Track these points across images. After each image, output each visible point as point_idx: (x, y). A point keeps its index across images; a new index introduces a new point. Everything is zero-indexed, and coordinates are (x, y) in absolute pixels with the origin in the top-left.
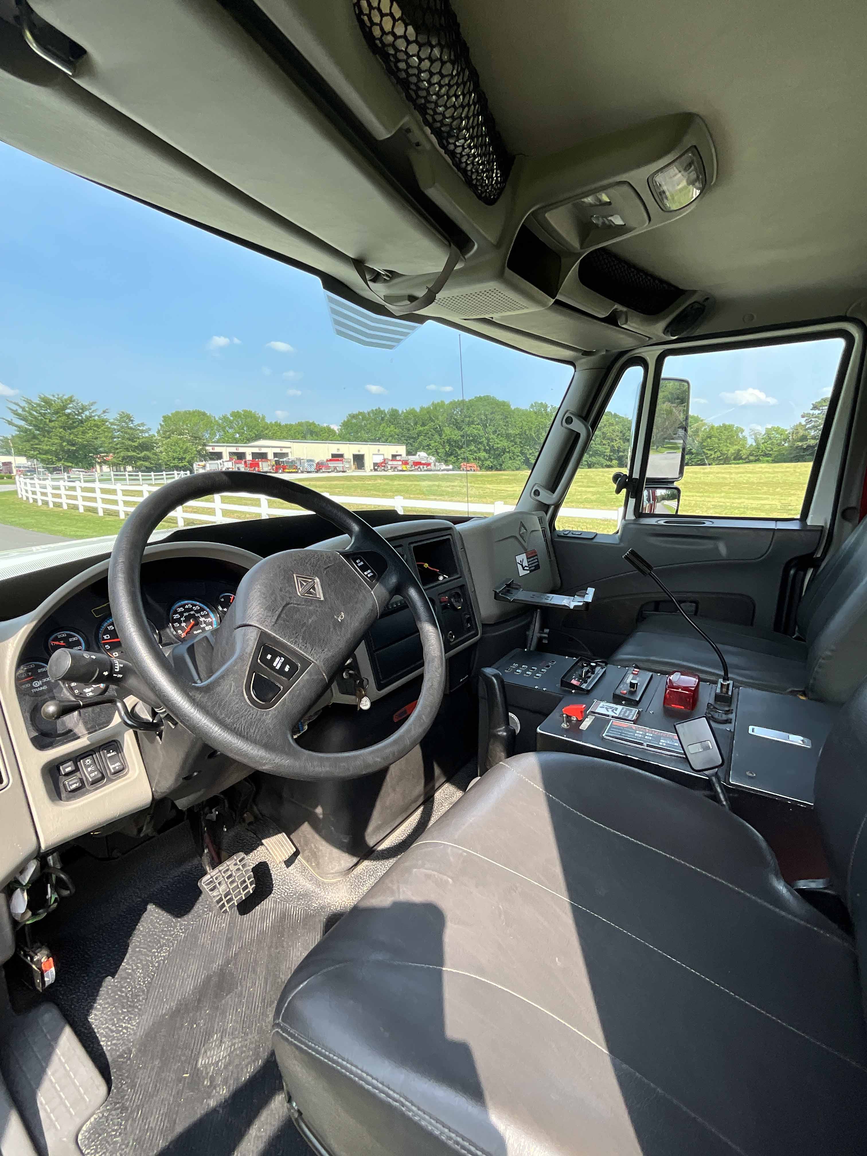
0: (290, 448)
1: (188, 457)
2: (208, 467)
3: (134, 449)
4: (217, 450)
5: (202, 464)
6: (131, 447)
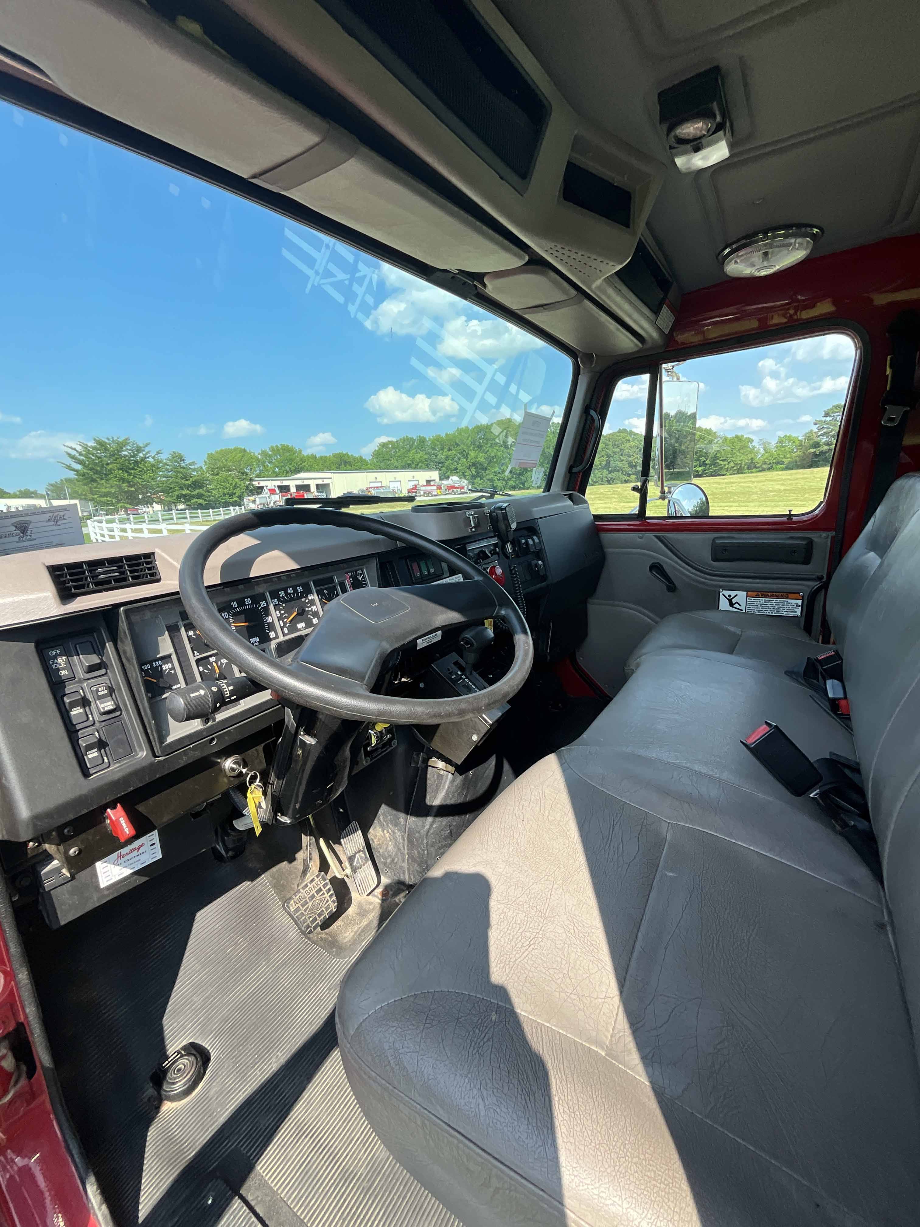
0: (330, 478)
1: (237, 492)
2: (258, 502)
3: (188, 487)
4: (262, 484)
5: (252, 498)
6: (185, 485)
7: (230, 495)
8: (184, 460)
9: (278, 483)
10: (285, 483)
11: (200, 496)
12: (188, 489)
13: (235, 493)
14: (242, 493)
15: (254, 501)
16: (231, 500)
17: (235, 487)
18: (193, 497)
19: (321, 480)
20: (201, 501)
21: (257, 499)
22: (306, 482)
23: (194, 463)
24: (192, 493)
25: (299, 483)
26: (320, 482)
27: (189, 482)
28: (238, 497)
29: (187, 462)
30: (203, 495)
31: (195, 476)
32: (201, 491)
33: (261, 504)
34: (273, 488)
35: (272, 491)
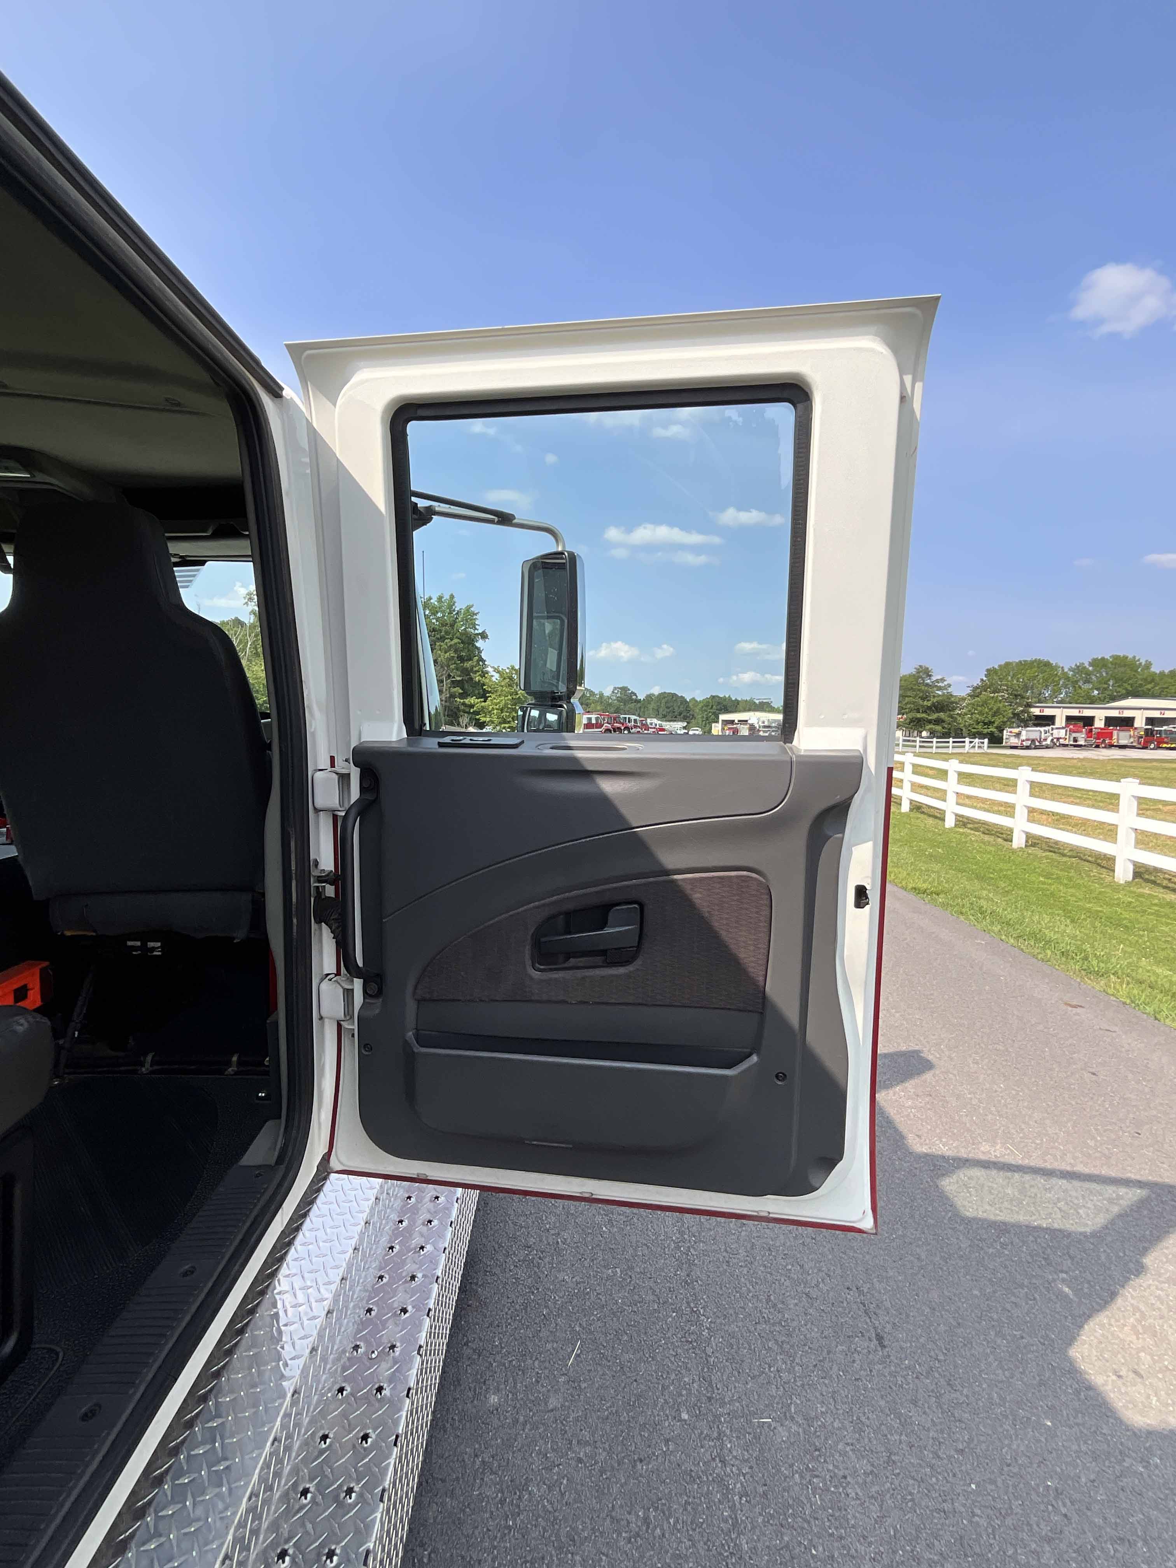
1: (998, 721)
2: (1024, 736)
3: (927, 709)
4: (1047, 712)
5: (1016, 730)
6: (923, 706)
7: (985, 724)
8: (930, 676)
9: (1075, 713)
10: (1087, 713)
11: (938, 721)
12: (925, 712)
13: (994, 722)
14: (1004, 723)
15: (1018, 735)
16: (985, 731)
17: (996, 713)
18: (930, 722)
19: (1159, 712)
20: (938, 728)
21: (1024, 733)
22: (1127, 714)
23: (943, 680)
24: (930, 718)
25: (1115, 713)
26: (1156, 714)
27: (929, 704)
28: (996, 728)
29: (934, 678)
30: (943, 721)
31: (939, 696)
32: (942, 715)
33: (1027, 740)
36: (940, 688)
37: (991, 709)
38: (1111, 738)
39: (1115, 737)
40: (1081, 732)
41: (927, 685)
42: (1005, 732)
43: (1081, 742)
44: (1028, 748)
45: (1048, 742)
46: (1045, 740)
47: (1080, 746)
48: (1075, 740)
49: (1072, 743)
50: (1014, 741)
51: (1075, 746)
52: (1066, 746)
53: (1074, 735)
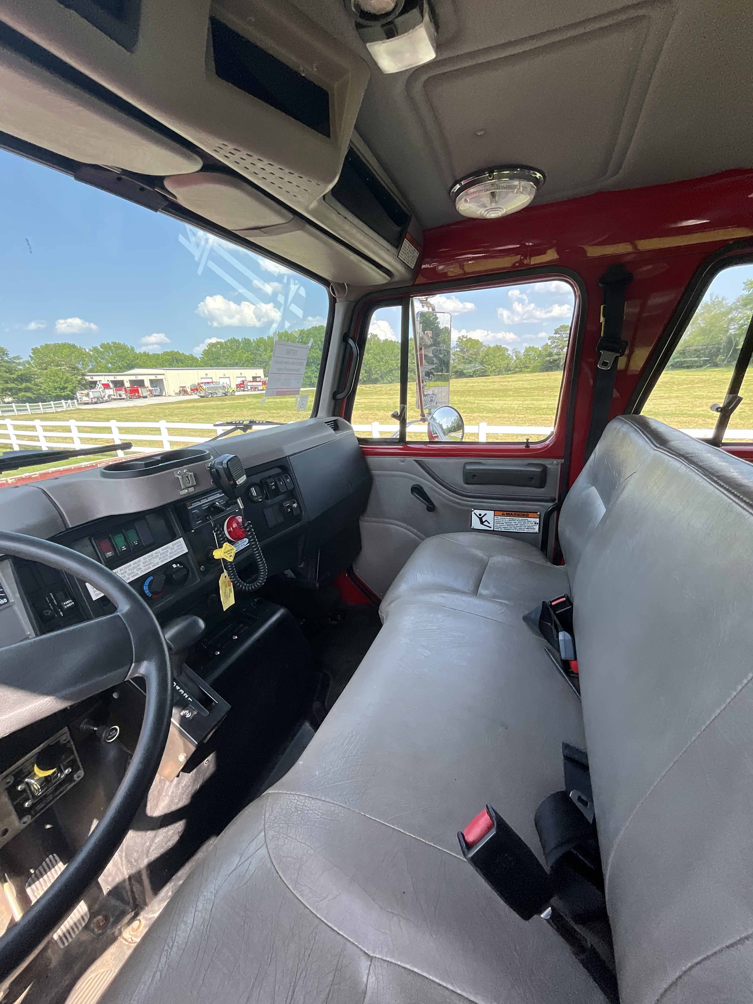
0: (164, 374)
1: (70, 387)
2: (91, 395)
3: (14, 380)
4: (95, 379)
5: (85, 392)
6: (10, 379)
7: (61, 389)
8: (6, 354)
9: (112, 378)
10: (119, 378)
11: (27, 389)
12: (13, 382)
13: (67, 387)
14: (75, 387)
15: (87, 395)
16: (63, 394)
17: (66, 381)
18: (20, 390)
19: (154, 376)
20: (29, 394)
21: (90, 393)
22: (140, 378)
23: (18, 358)
24: (19, 387)
25: (133, 378)
26: (153, 377)
27: (14, 376)
28: (70, 391)
30: (31, 389)
31: (21, 370)
32: (28, 384)
33: (94, 398)
34: (107, 382)
35: (106, 386)
36: (19, 364)
37: (62, 378)
38: (138, 392)
39: (140, 392)
40: (122, 390)
41: (7, 362)
42: (77, 393)
43: (124, 396)
44: (96, 403)
45: (106, 398)
46: (104, 397)
47: (123, 399)
48: (120, 396)
49: (119, 397)
50: (85, 399)
51: (121, 399)
52: (115, 399)
53: (119, 392)
